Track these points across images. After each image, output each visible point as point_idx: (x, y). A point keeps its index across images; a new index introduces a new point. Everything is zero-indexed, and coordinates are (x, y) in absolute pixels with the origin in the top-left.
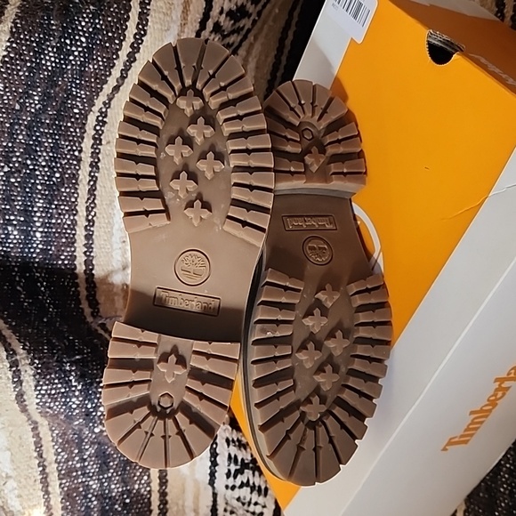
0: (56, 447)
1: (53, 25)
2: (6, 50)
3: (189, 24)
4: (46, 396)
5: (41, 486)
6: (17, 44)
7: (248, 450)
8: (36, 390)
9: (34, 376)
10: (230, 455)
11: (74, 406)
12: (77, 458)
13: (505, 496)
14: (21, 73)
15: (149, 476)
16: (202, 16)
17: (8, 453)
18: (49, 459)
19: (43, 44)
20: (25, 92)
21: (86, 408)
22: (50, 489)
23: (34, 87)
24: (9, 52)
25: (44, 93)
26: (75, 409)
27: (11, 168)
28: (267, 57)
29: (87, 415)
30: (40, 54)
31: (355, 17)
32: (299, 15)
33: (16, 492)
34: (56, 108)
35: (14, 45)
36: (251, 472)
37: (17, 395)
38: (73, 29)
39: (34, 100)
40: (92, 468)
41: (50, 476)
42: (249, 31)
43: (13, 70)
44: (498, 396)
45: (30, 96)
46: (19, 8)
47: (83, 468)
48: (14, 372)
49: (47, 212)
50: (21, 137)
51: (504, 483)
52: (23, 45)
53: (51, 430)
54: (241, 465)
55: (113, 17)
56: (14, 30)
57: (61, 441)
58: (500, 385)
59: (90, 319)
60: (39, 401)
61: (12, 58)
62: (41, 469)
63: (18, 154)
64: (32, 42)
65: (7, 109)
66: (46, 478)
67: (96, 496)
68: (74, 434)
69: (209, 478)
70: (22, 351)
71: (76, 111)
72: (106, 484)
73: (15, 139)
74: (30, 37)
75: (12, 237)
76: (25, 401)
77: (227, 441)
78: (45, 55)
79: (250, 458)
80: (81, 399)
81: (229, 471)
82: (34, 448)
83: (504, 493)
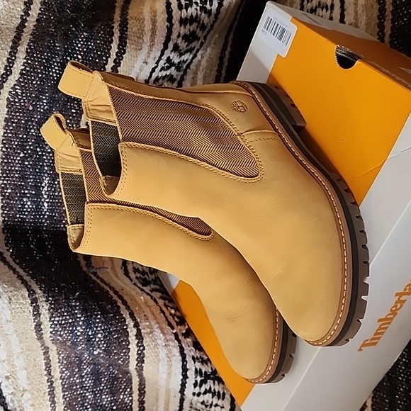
0: (61, 367)
1: (57, 46)
2: (23, 65)
3: (156, 45)
4: (58, 326)
5: (49, 397)
6: (31, 60)
7: (209, 364)
8: (50, 321)
9: (49, 310)
10: (196, 369)
11: (79, 334)
12: (77, 376)
13: (403, 383)
14: (34, 82)
15: (131, 389)
16: (164, 39)
17: (25, 372)
18: (55, 376)
19: (50, 61)
20: (37, 97)
21: (88, 335)
22: (56, 399)
23: (43, 93)
24: (26, 67)
25: (51, 97)
26: (79, 336)
27: (25, 154)
28: (211, 70)
29: (88, 341)
30: (48, 68)
31: (280, 39)
32: (233, 39)
33: (30, 402)
34: (59, 109)
35: (29, 62)
36: (212, 381)
37: (36, 325)
38: (72, 50)
39: (43, 103)
40: (88, 383)
41: (56, 389)
42: (198, 51)
43: (29, 80)
44: (398, 307)
45: (41, 100)
46: (31, 35)
47: (82, 383)
48: (34, 307)
49: (52, 187)
50: (32, 131)
51: (401, 373)
52: (36, 61)
53: (58, 354)
54: (205, 377)
55: (101, 40)
56: (29, 51)
57: (65, 362)
58: (399, 299)
59: (85, 269)
60: (52, 330)
61: (28, 71)
62: (49, 384)
63: (30, 143)
64: (43, 59)
65: (23, 109)
66: (53, 391)
67: (91, 404)
68: (76, 357)
69: (180, 387)
70: (39, 291)
71: (73, 111)
72: (98, 395)
73: (29, 132)
74: (41, 56)
75: (26, 206)
76: (41, 330)
77: (193, 358)
78: (52, 68)
79: (210, 371)
80: (83, 327)
81: (196, 381)
82: (44, 368)
83: (402, 381)
